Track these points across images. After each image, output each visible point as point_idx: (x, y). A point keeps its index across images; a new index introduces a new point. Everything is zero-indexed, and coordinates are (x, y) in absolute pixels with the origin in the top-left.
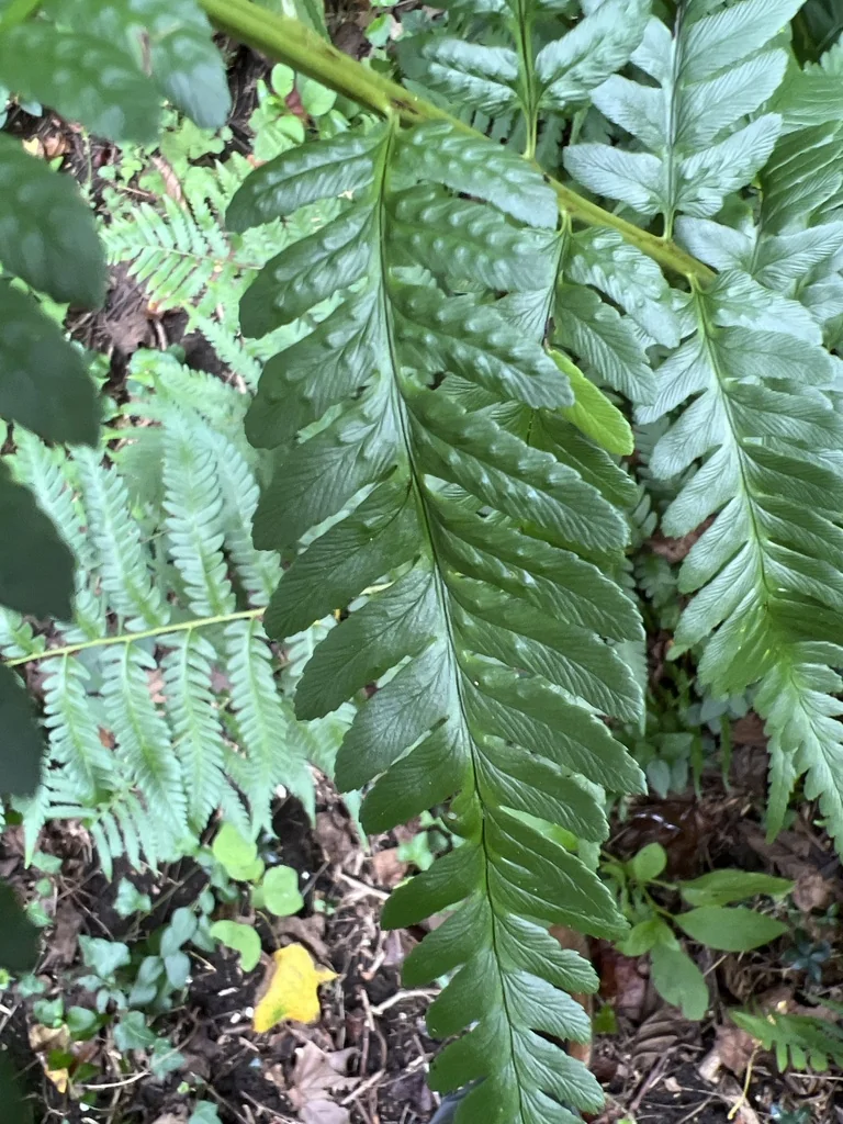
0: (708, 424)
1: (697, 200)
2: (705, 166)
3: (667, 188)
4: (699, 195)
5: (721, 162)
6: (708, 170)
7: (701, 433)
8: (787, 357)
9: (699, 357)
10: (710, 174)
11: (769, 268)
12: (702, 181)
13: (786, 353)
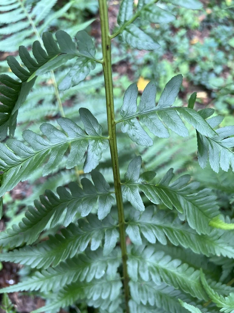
0: (56, 137)
1: (125, 125)
2: (134, 124)
3: (128, 116)
4: (126, 125)
5: (136, 129)
6: (134, 126)
7: (53, 136)
8: (76, 156)
9: (79, 134)
10: (133, 127)
11: (129, 189)
12: (131, 125)
13: (77, 155)
